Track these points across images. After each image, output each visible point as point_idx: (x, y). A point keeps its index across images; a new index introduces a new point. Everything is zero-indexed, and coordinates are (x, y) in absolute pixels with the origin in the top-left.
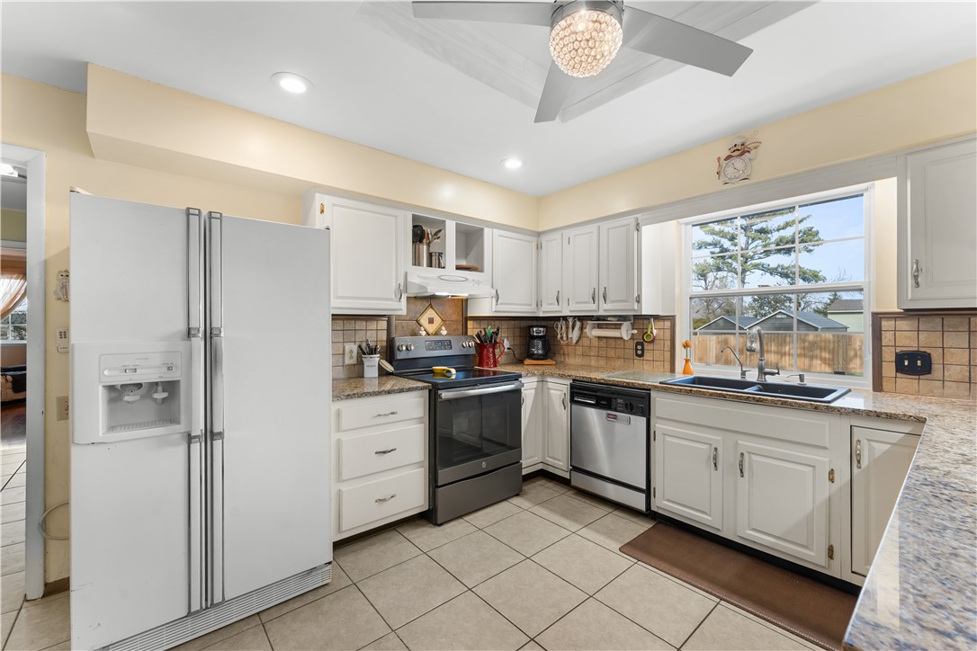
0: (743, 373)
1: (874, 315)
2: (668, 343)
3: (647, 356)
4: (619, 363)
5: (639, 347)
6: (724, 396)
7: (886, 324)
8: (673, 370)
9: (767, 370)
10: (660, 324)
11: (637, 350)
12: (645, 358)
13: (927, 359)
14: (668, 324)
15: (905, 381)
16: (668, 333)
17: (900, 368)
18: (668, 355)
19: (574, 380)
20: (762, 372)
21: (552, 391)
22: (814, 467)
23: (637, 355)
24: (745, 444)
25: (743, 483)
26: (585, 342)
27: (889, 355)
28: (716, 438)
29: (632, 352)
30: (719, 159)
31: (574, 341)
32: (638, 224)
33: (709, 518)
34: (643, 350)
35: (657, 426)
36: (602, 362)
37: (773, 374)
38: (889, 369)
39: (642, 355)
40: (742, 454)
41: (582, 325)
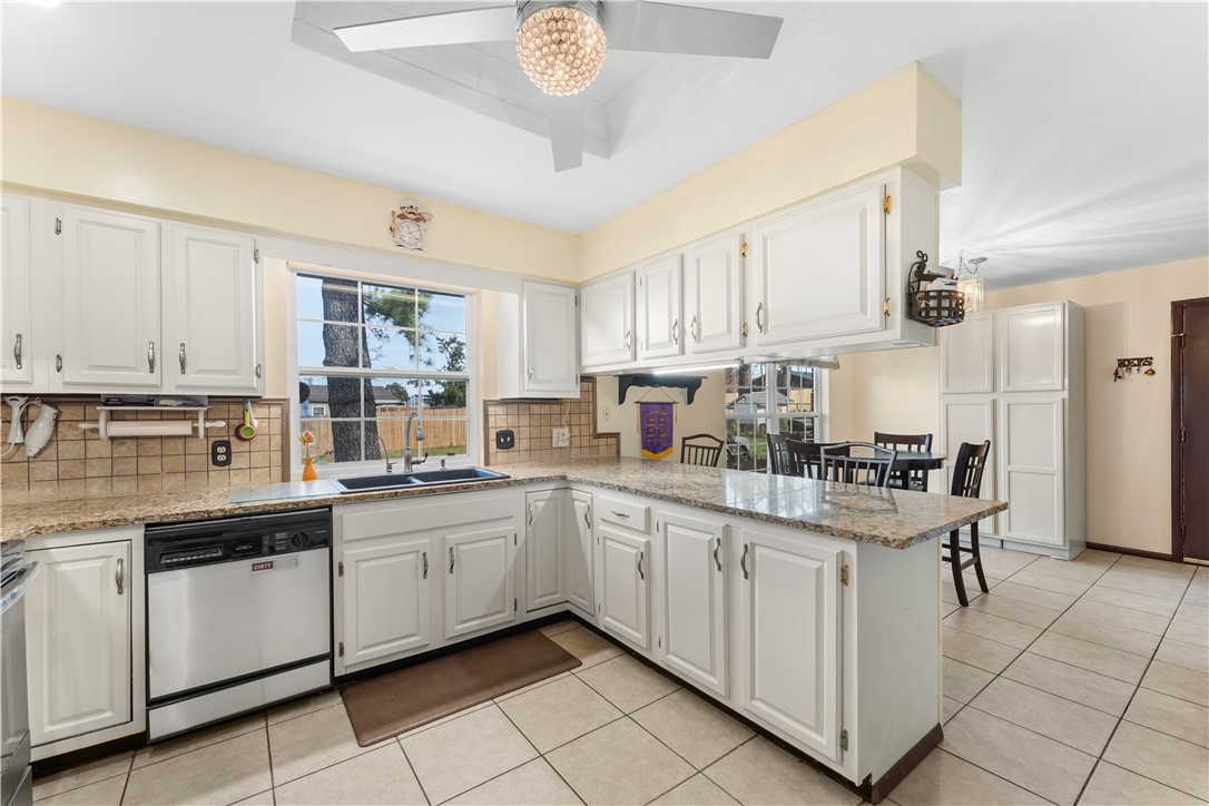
0: (389, 467)
1: (485, 402)
2: (277, 440)
3: (237, 462)
4: (169, 483)
5: (221, 450)
6: (434, 491)
7: (491, 410)
8: (286, 478)
9: (414, 459)
10: (263, 411)
11: (215, 454)
12: (233, 466)
13: (510, 434)
14: (276, 411)
15: (502, 455)
16: (276, 426)
17: (500, 445)
18: (277, 457)
19: (147, 525)
20: (409, 462)
21: (66, 567)
22: (505, 537)
23: (216, 462)
24: (453, 536)
25: (451, 579)
26: (70, 450)
27: (493, 436)
28: (421, 542)
29: (205, 460)
30: (393, 213)
31: (32, 451)
32: (256, 252)
33: (418, 638)
34: (228, 453)
35: (345, 552)
36: (123, 487)
37: (418, 463)
38: (493, 445)
39: (228, 462)
40: (451, 549)
41: (58, 415)
